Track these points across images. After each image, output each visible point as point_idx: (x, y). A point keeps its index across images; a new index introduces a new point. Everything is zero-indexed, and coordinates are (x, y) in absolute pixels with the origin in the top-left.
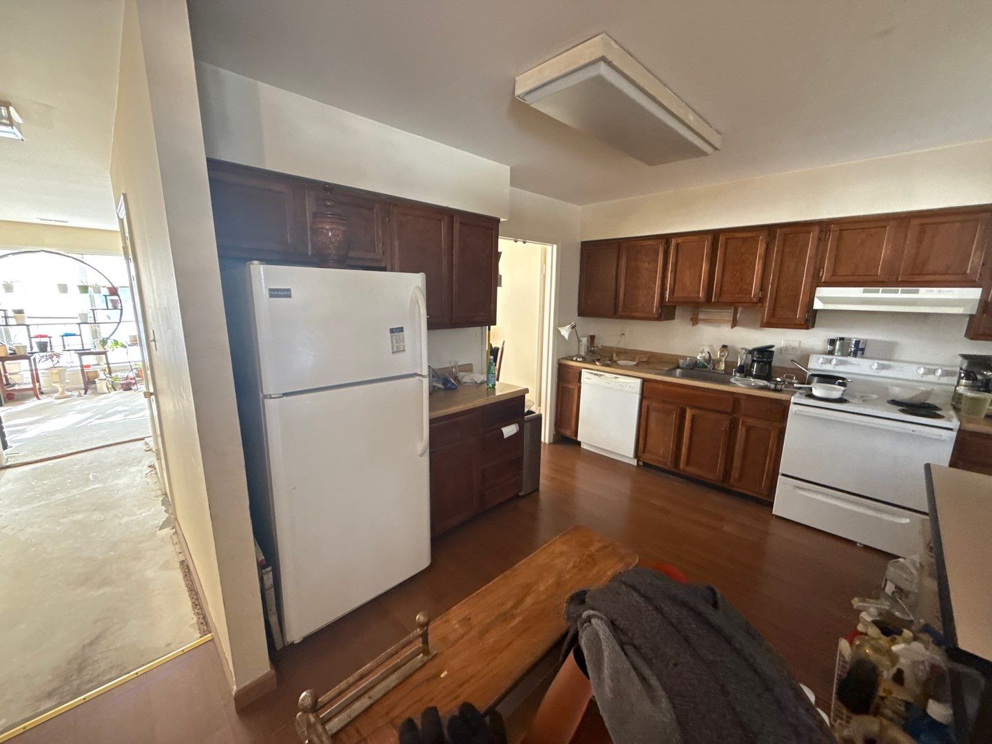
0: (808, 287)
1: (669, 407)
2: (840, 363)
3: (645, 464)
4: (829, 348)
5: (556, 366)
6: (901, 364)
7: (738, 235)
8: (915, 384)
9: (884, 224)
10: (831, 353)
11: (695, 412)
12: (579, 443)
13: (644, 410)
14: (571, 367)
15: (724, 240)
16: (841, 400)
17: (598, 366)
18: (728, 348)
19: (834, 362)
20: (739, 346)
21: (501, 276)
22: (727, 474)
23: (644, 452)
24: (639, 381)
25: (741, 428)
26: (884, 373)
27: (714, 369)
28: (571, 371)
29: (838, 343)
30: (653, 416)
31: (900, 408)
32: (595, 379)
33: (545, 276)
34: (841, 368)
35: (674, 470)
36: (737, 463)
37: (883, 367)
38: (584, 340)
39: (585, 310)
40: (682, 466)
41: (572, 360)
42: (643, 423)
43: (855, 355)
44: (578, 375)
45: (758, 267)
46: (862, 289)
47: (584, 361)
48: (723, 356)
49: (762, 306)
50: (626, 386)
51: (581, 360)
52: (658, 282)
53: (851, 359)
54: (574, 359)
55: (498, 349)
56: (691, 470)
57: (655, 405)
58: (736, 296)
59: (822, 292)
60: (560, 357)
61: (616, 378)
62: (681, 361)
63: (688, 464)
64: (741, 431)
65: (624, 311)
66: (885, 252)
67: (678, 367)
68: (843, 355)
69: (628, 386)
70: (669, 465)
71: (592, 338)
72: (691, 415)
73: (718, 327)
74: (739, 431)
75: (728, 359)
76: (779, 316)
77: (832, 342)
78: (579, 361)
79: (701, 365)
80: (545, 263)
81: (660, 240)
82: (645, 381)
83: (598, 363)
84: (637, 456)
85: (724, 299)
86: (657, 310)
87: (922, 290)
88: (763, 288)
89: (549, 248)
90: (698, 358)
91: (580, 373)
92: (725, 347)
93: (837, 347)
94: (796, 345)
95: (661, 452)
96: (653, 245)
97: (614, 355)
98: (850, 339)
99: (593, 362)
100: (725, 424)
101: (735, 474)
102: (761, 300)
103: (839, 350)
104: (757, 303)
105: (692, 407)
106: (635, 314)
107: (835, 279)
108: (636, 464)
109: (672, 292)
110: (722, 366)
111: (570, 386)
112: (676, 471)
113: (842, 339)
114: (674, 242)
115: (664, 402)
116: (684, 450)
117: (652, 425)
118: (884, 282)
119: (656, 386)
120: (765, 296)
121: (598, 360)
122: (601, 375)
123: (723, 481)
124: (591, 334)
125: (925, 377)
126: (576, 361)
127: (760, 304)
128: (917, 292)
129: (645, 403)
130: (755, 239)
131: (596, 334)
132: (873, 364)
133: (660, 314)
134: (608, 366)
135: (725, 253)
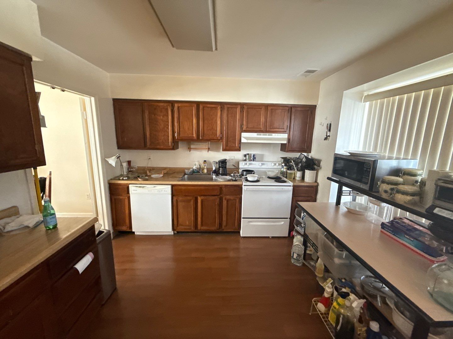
0: (239, 133)
1: (189, 198)
2: (250, 164)
3: (178, 232)
4: (245, 158)
5: (107, 186)
6: (267, 163)
7: (209, 106)
8: (273, 170)
9: (261, 107)
10: (245, 160)
11: (202, 197)
12: (134, 232)
13: (175, 203)
14: (120, 184)
15: (202, 108)
16: (257, 181)
17: (140, 181)
18: (207, 162)
19: (248, 164)
20: (212, 161)
21: (43, 117)
22: (221, 224)
23: (178, 226)
24: (170, 187)
25: (225, 201)
26: (263, 167)
27: (202, 173)
28: (120, 187)
29: (247, 156)
30: (181, 205)
31: (274, 180)
32: (140, 190)
33: (86, 120)
34: (250, 166)
35: (195, 231)
36: (224, 219)
37: (263, 164)
38: (125, 165)
39: (122, 145)
40: (199, 227)
41: (120, 180)
42: (175, 211)
43: (254, 160)
44: (126, 189)
45: (219, 122)
46: (256, 134)
47: (129, 179)
48: (205, 166)
49: (222, 141)
50: (162, 191)
51: (126, 178)
52: (170, 128)
53: (252, 162)
54: (121, 178)
55: (45, 179)
56: (204, 228)
57: (180, 198)
58: (211, 136)
59: (244, 135)
60: (109, 179)
61: (154, 187)
62: (186, 171)
63: (202, 225)
64: (225, 203)
65: (150, 145)
66: (262, 119)
67: (185, 174)
68: (249, 161)
69: (163, 191)
70: (193, 229)
71: (129, 162)
72: (200, 199)
73: (201, 151)
74: (224, 202)
75: (208, 167)
76: (229, 146)
77: (245, 156)
78: (125, 180)
79: (196, 172)
80: (85, 110)
81: (168, 104)
82: (173, 186)
83: (140, 179)
84: (173, 229)
85: (205, 138)
86: (171, 144)
87: (273, 134)
88: (222, 133)
89: (87, 99)
90: (194, 168)
91: (128, 188)
92: (205, 161)
93: (247, 158)
94: (233, 158)
95: (187, 223)
96: (164, 106)
97: (148, 172)
98: (251, 154)
99: (136, 178)
100: (218, 201)
101: (224, 223)
102: (222, 138)
103: (248, 159)
104: (220, 140)
105: (201, 196)
106: (158, 147)
107: (248, 129)
108: (173, 234)
109: (179, 134)
110: (205, 171)
111: (121, 197)
112: (197, 231)
113: (248, 154)
114: (176, 105)
115: (186, 196)
116: (199, 219)
117: (181, 210)
118: (263, 131)
119: (180, 187)
120: (223, 136)
121: (139, 177)
122: (144, 187)
123: (219, 228)
124: (128, 160)
125: (274, 166)
126: (123, 180)
127: (221, 140)
128: (272, 135)
129: (175, 199)
130: (216, 108)
131: (131, 160)
132: (259, 163)
133: (174, 146)
134: (147, 180)
135: (203, 115)
